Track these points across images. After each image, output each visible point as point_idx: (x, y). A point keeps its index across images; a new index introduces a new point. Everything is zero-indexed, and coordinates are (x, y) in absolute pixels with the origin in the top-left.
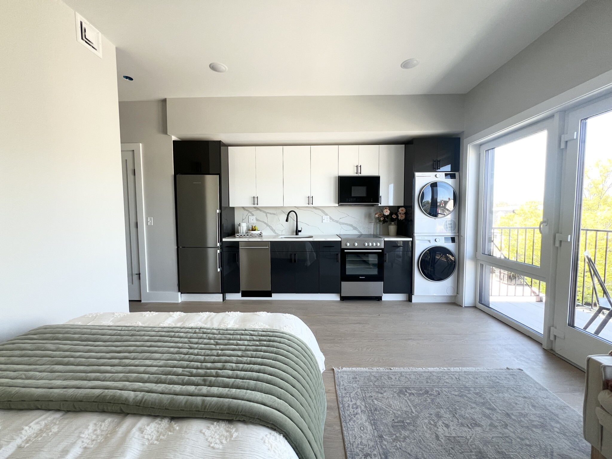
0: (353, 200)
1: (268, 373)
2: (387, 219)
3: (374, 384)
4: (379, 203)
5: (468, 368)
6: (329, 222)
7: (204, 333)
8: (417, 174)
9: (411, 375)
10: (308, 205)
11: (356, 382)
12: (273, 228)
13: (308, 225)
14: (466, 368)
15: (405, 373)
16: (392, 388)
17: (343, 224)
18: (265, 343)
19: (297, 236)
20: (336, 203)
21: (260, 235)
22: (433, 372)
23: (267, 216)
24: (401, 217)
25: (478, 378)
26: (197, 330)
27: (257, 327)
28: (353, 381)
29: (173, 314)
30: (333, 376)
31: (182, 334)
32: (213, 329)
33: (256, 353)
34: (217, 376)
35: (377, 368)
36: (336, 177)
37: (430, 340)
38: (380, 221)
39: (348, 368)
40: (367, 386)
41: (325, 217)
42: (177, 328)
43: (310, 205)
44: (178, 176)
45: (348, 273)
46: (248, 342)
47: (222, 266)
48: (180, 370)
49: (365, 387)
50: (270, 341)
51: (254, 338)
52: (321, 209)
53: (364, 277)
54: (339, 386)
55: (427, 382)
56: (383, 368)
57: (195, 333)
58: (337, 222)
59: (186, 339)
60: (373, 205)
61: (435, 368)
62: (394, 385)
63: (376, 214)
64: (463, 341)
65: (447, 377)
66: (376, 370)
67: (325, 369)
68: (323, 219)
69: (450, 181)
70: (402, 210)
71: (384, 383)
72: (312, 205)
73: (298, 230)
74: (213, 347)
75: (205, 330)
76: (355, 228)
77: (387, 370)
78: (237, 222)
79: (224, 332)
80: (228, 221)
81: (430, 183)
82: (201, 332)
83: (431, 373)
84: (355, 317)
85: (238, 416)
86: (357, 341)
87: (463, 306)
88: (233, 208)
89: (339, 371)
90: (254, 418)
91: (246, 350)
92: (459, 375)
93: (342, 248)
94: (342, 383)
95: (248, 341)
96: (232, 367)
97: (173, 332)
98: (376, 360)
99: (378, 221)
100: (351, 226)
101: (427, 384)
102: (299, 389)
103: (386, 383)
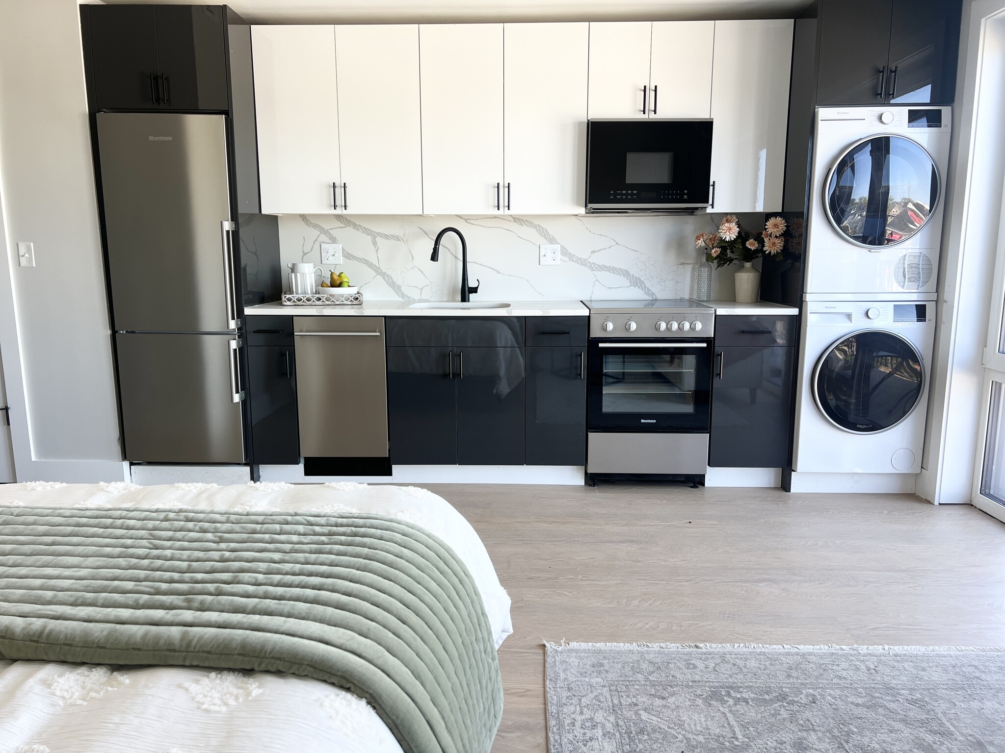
0: (630, 194)
1: (342, 592)
2: (732, 252)
3: (647, 679)
4: (707, 202)
5: (906, 647)
6: (558, 262)
7: (188, 520)
8: (823, 113)
9: (749, 661)
10: (496, 212)
11: (600, 672)
12: (395, 280)
13: (498, 272)
14: (901, 647)
15: (734, 656)
16: (692, 686)
17: (603, 268)
18: (343, 538)
19: (465, 304)
20: (578, 204)
21: (357, 300)
22: (810, 654)
23: (375, 243)
24: (773, 246)
25: (928, 669)
26: (172, 515)
27: (327, 510)
28: (593, 672)
29: (107, 486)
30: (543, 661)
31: (132, 523)
32: (212, 512)
33: (318, 556)
34: (220, 593)
35: (662, 644)
36: (580, 124)
37: (821, 584)
38: (709, 258)
39: (583, 644)
40: (628, 683)
41: (547, 248)
42: (120, 509)
43: (501, 212)
44: (100, 116)
45: (609, 406)
46: (300, 537)
47: (244, 385)
48: (130, 585)
49: (623, 685)
50: (355, 535)
51: (317, 529)
52: (536, 223)
53: (655, 421)
54: (555, 680)
55: (789, 676)
56: (677, 645)
57: (166, 519)
58: (582, 262)
59: (144, 532)
60: (691, 211)
61: (818, 647)
62: (699, 682)
63: (698, 238)
64: (911, 585)
65: (844, 665)
66: (657, 649)
67: (512, 631)
68: (542, 254)
69: (922, 134)
70: (776, 226)
71: (673, 676)
72: (507, 212)
73: (470, 288)
74: (213, 545)
75: (191, 515)
76: (637, 282)
77: (687, 650)
78: (285, 261)
79: (241, 519)
80: (258, 260)
81: (861, 139)
82: (181, 518)
83: (803, 655)
84: (622, 526)
85: (265, 659)
86: (617, 584)
87: (936, 503)
88: (273, 220)
89: (560, 649)
90: (301, 664)
91: (293, 551)
92: (879, 662)
93: (591, 336)
94: (562, 676)
95: (300, 534)
96: (256, 579)
97: (110, 517)
98: (662, 626)
99: (704, 259)
100: (626, 273)
101: (788, 681)
102: (418, 628)
103: (678, 676)
